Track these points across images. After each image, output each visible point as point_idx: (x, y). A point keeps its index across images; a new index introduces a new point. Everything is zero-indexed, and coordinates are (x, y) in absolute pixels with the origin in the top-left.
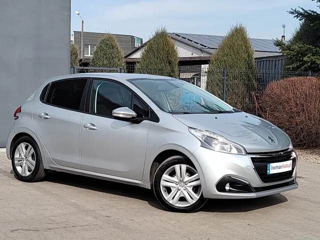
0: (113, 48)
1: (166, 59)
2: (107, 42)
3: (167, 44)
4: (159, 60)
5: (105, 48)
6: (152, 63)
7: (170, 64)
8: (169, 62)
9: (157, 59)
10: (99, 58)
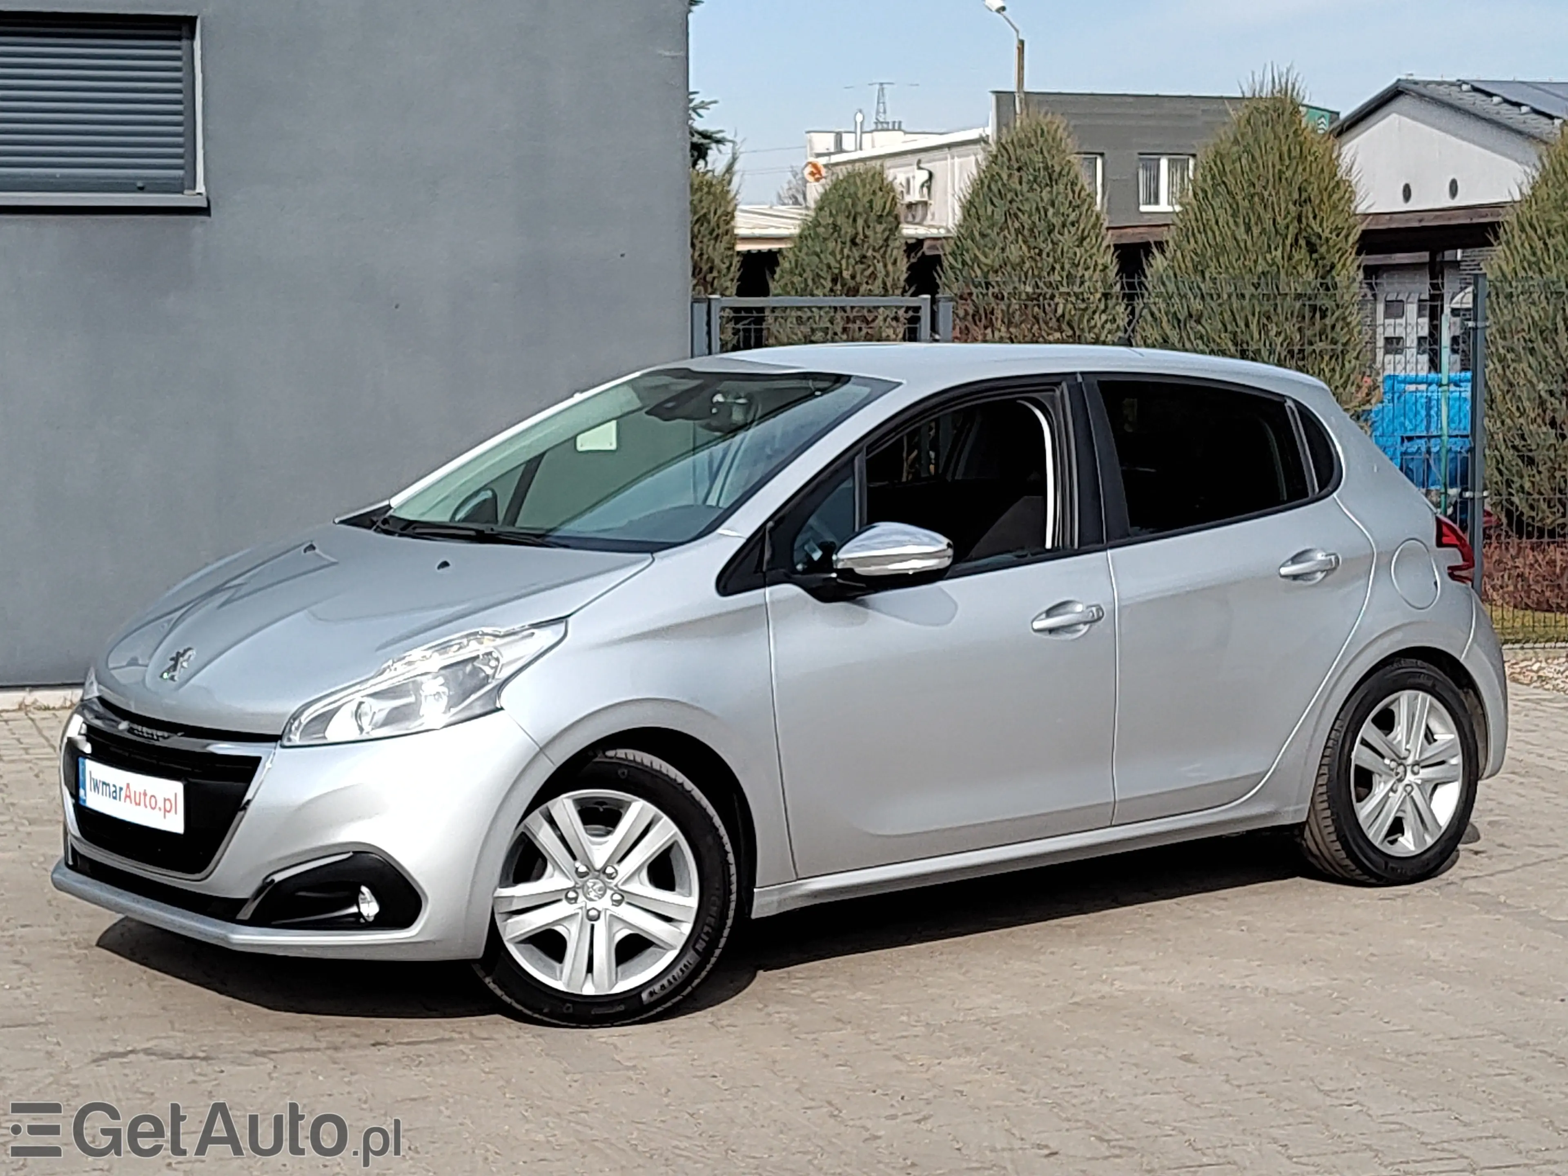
0: (1052, 180)
1: (1292, 231)
2: (1024, 154)
3: (1295, 153)
4: (1256, 231)
5: (1014, 184)
6: (1220, 250)
7: (1312, 248)
8: (1309, 243)
9: (1248, 230)
10: (983, 235)
